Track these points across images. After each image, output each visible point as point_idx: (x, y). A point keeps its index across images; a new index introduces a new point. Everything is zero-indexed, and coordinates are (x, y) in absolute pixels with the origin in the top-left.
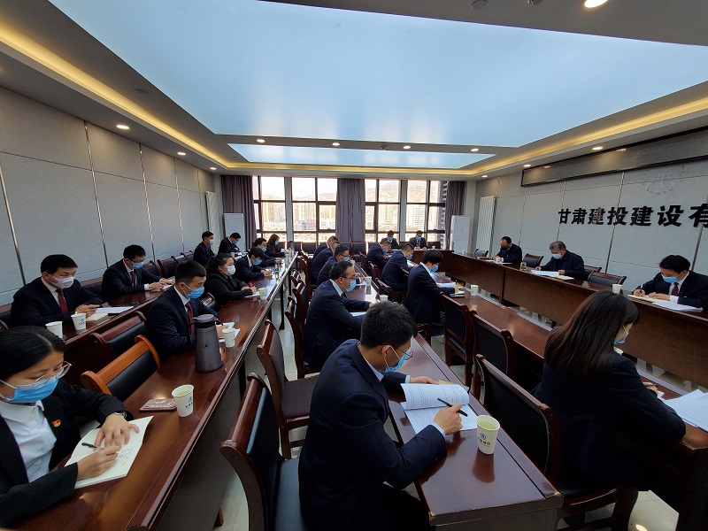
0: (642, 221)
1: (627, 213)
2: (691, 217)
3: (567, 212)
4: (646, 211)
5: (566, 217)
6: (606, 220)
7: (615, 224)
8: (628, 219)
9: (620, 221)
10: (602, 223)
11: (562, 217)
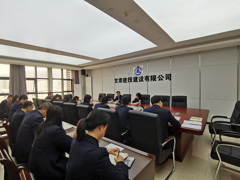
0: (136, 81)
1: (132, 78)
2: (145, 79)
3: (117, 79)
4: (136, 78)
5: (117, 81)
6: (127, 81)
7: (130, 82)
8: (133, 80)
9: (131, 81)
11: (116, 81)
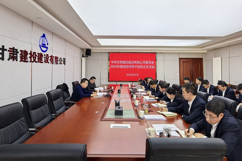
2: (50, 60)
4: (41, 55)
6: (29, 60)
9: (35, 61)
10: (27, 62)
